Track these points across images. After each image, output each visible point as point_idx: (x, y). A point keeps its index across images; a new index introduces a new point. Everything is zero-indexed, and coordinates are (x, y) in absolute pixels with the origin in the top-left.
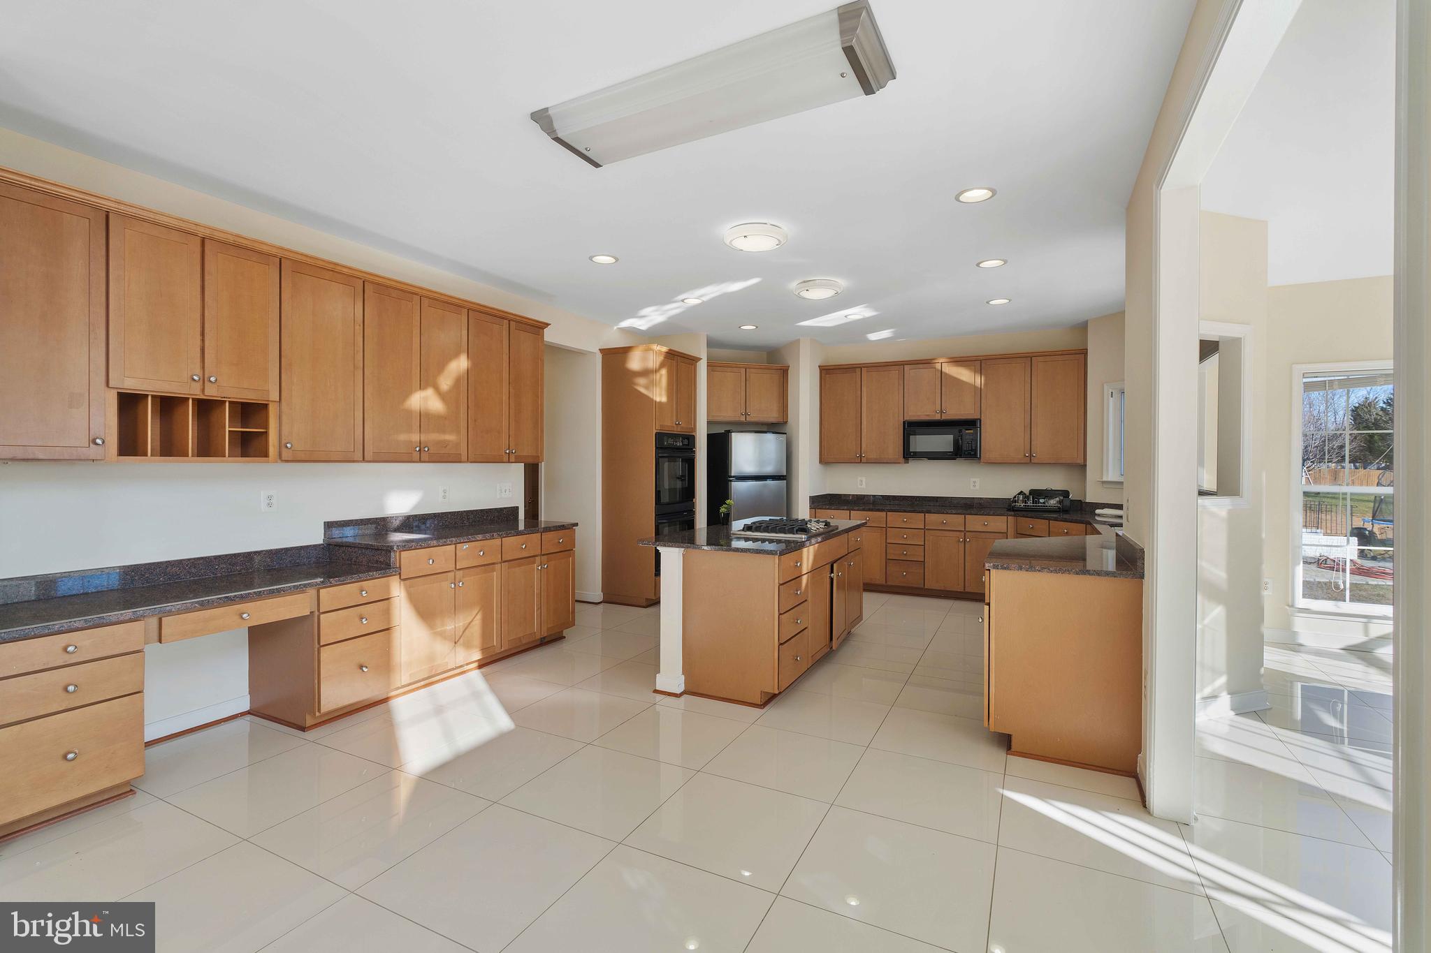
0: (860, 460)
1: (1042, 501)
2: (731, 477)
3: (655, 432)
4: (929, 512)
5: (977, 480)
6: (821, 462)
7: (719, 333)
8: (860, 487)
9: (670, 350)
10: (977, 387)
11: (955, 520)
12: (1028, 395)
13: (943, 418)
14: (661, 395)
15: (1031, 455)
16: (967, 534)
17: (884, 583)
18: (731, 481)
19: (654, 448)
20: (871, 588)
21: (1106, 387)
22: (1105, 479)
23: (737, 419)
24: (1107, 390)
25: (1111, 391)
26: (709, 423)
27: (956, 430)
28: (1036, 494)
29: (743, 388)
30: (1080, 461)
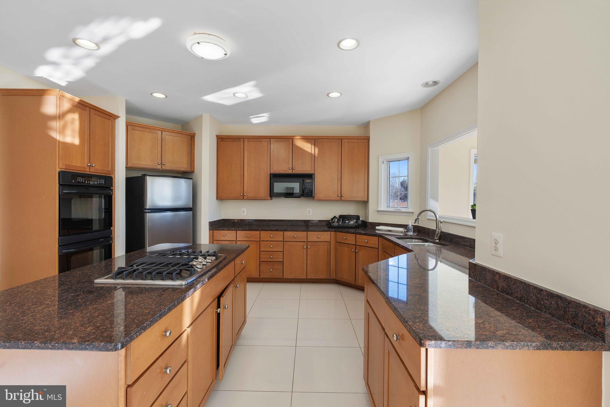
0: (242, 197)
1: (347, 222)
2: (146, 209)
3: (58, 170)
4: (286, 230)
5: (311, 210)
6: (217, 198)
7: (138, 101)
8: (243, 214)
9: (81, 100)
10: (313, 154)
11: (301, 235)
12: (340, 161)
13: (294, 172)
14: (73, 137)
15: (341, 196)
16: (308, 243)
17: (258, 277)
18: (146, 212)
19: (58, 185)
20: (251, 280)
21: (380, 158)
22: (379, 209)
23: (154, 167)
24: (381, 160)
25: (382, 160)
26: (128, 169)
27: (301, 180)
28: (343, 218)
29: (160, 145)
30: (366, 199)
